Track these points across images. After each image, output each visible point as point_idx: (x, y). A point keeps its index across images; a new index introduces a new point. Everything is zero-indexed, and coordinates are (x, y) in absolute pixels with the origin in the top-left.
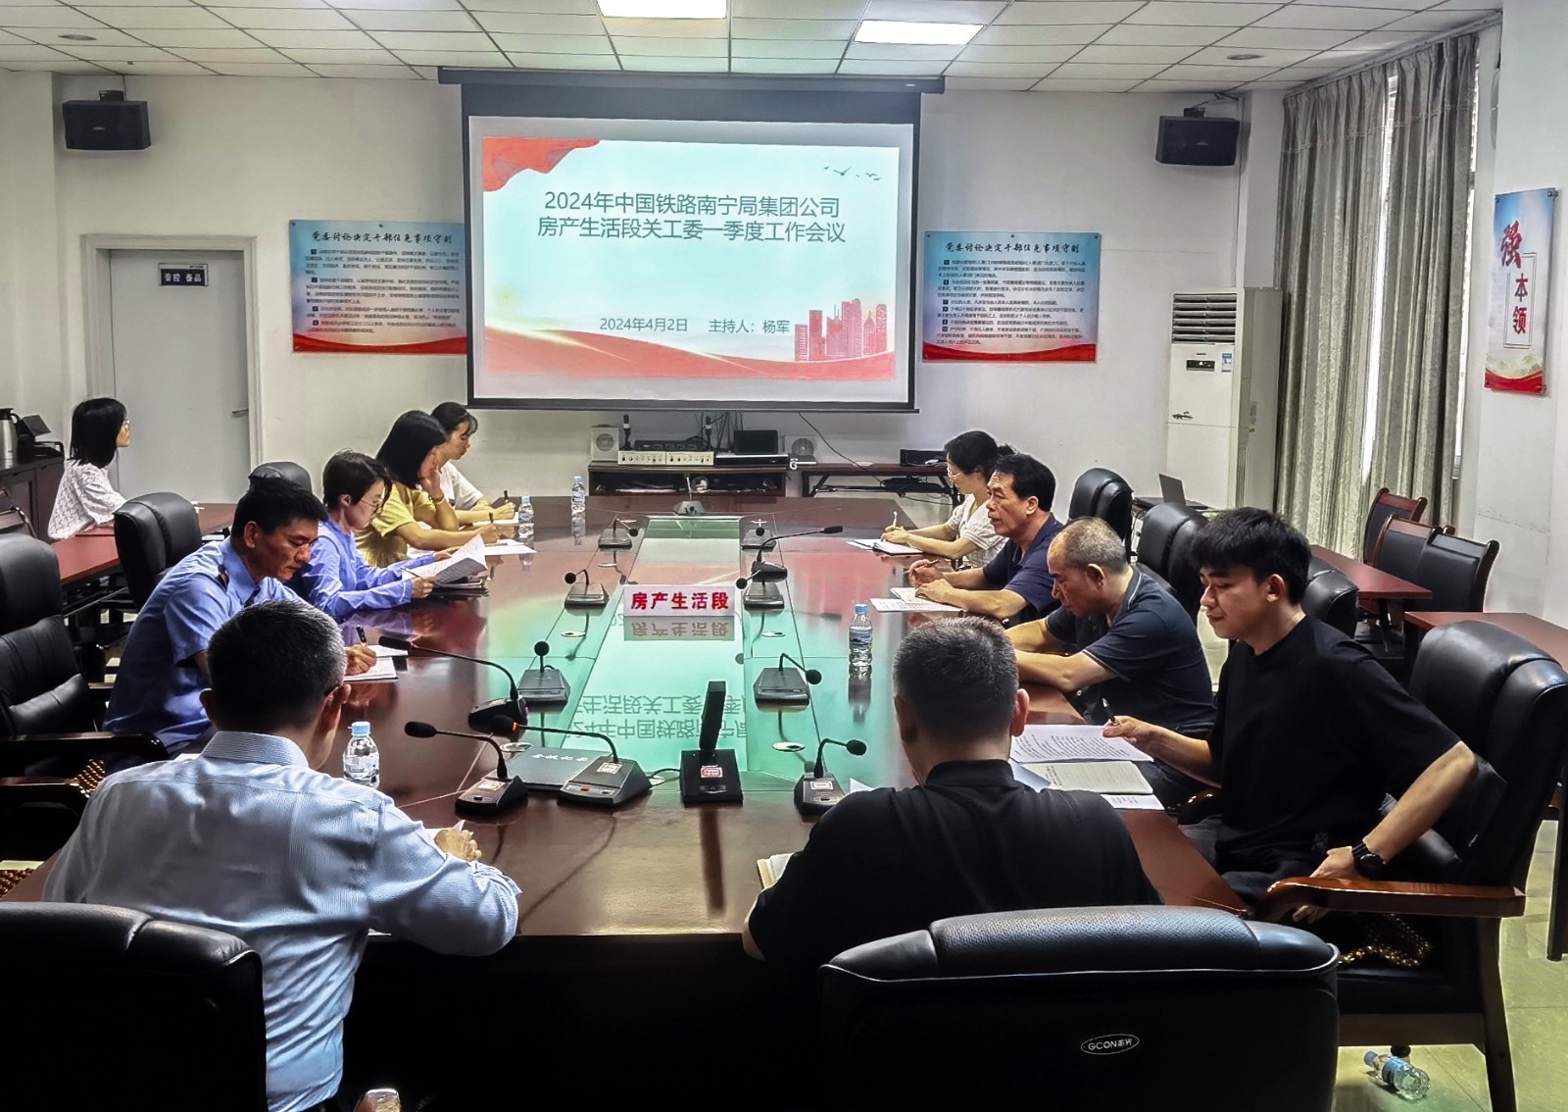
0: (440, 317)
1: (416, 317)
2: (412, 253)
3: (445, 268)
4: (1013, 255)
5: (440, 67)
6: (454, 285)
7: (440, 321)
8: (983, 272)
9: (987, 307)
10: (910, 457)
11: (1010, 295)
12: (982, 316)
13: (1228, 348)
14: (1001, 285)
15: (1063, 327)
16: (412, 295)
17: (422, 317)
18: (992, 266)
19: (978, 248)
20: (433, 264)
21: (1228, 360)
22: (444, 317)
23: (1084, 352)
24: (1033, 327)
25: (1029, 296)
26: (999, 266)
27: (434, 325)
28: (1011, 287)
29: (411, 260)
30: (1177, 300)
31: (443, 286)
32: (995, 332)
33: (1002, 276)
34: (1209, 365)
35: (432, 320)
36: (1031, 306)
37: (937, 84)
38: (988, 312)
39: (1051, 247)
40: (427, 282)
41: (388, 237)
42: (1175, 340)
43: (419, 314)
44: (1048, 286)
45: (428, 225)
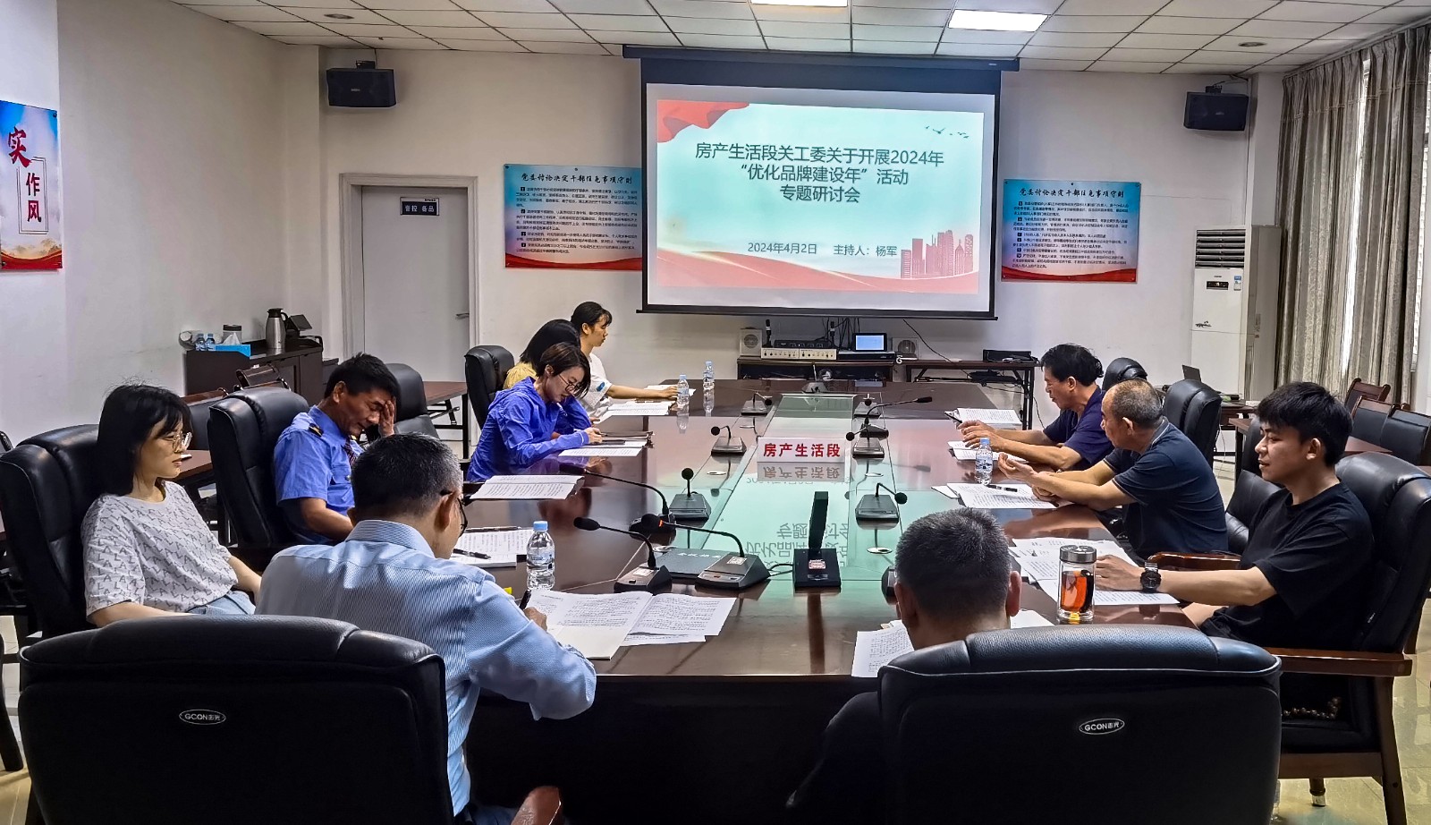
0: (621, 242)
1: (602, 241)
2: (600, 191)
3: (626, 203)
4: (1072, 199)
5: (624, 45)
6: (633, 217)
7: (622, 245)
8: (1048, 211)
9: (1052, 238)
10: (990, 355)
11: (1070, 230)
12: (1048, 246)
13: (1238, 272)
14: (1062, 222)
15: (1111, 255)
16: (600, 224)
17: (608, 241)
18: (1056, 207)
19: (1046, 193)
20: (616, 200)
21: (1239, 281)
22: (625, 242)
23: (1127, 275)
24: (1087, 255)
25: (1086, 231)
26: (1061, 207)
27: (617, 248)
28: (1071, 223)
29: (600, 197)
30: (1198, 235)
31: (625, 217)
32: (1059, 258)
33: (1063, 215)
34: (1224, 285)
35: (616, 244)
36: (1087, 238)
37: (1014, 64)
38: (1053, 243)
39: (1102, 193)
40: (611, 214)
41: (581, 178)
42: (1198, 266)
43: (605, 238)
44: (1100, 223)
45: (612, 169)
